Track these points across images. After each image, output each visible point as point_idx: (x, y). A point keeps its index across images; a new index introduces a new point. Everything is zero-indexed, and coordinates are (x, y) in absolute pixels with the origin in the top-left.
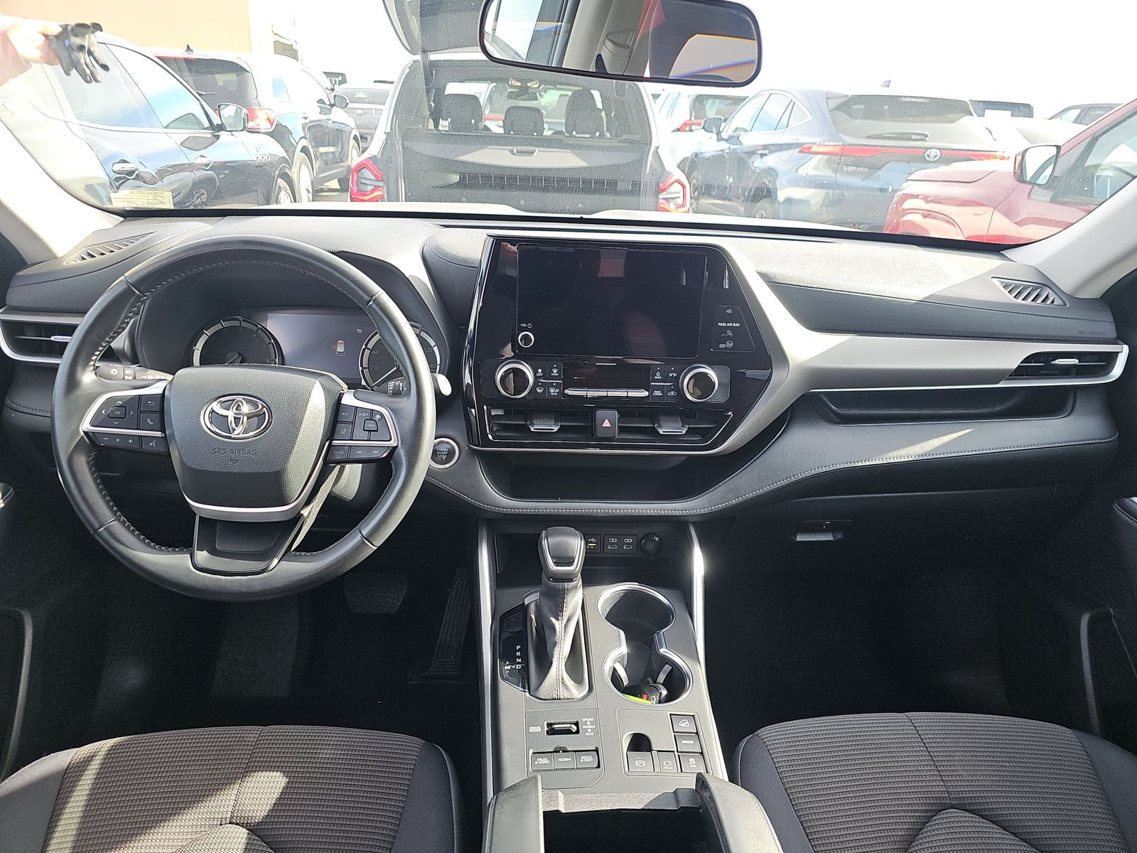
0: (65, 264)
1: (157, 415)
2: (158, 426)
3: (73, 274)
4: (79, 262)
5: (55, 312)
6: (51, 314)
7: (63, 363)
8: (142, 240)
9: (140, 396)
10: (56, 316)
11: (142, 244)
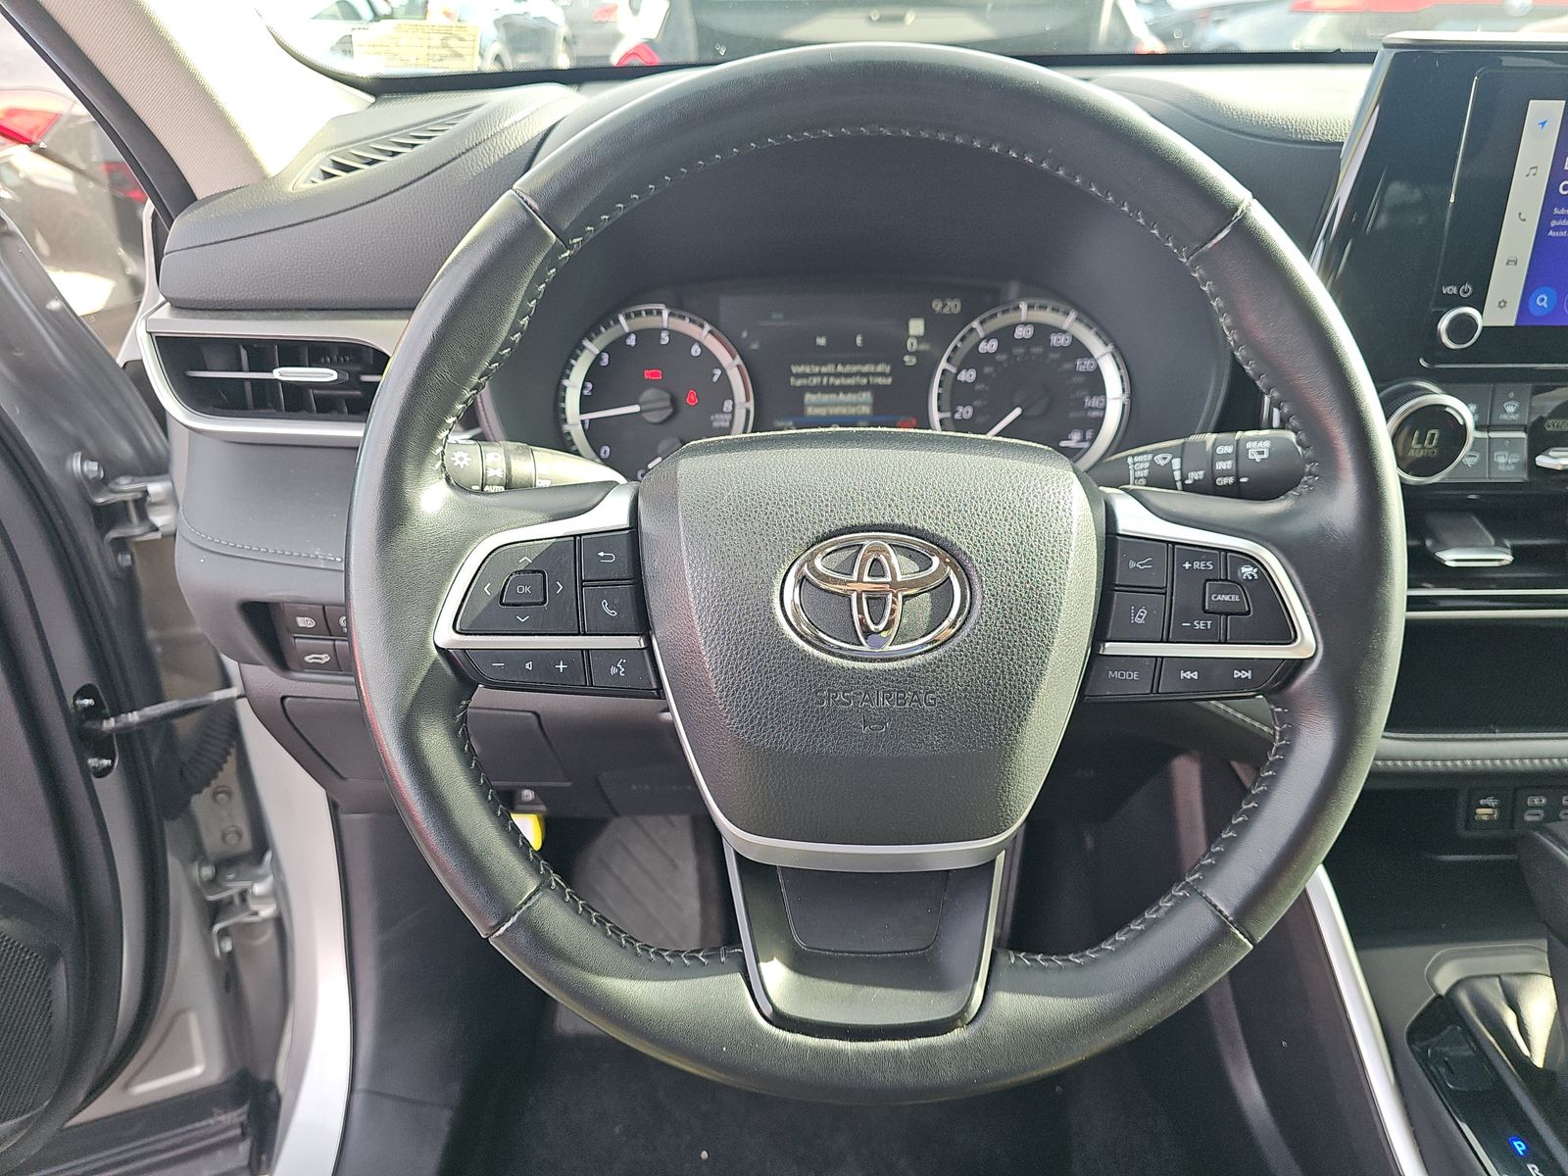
0: (290, 189)
1: (625, 591)
2: (630, 618)
3: (308, 213)
4: (321, 183)
5: (277, 310)
6: (266, 314)
7: (374, 434)
8: (461, 123)
9: (576, 537)
10: (277, 319)
11: (463, 133)
